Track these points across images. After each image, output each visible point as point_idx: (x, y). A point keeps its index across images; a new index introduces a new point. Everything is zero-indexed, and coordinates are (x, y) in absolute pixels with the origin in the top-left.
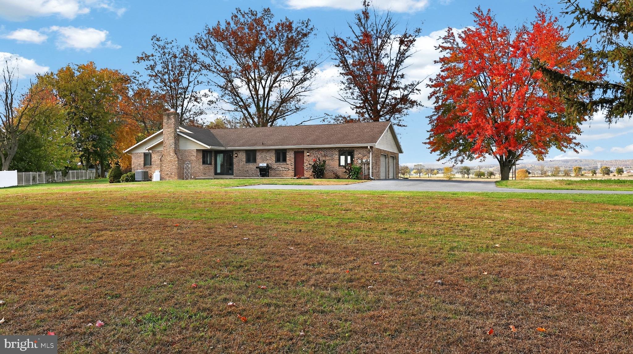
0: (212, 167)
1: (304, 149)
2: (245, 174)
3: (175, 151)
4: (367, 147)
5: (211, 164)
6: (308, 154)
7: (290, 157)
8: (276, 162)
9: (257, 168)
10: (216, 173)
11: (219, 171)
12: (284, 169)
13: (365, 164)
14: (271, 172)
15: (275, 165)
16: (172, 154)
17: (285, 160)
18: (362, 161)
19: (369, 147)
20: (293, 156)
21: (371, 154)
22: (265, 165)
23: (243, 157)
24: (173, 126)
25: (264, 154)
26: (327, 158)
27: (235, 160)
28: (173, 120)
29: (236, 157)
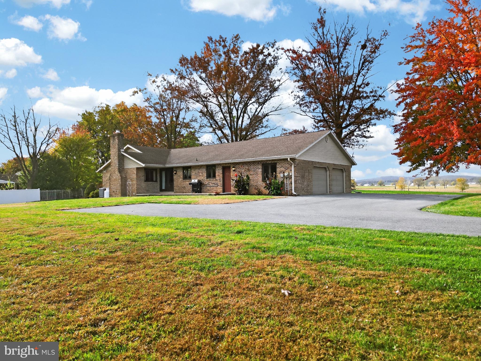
0: (157, 185)
1: (230, 163)
2: (182, 191)
3: (119, 169)
4: (287, 159)
5: (156, 181)
6: (233, 169)
7: (219, 172)
8: (207, 178)
9: (190, 184)
10: (161, 190)
11: (164, 188)
12: (213, 185)
13: (287, 178)
14: (204, 189)
15: (206, 181)
16: (117, 172)
17: (214, 176)
18: (284, 175)
19: (289, 159)
20: (221, 171)
21: (293, 166)
22: (196, 181)
23: (180, 173)
24: (117, 146)
25: (197, 171)
26: (252, 173)
27: (175, 177)
28: (117, 141)
29: (176, 173)
